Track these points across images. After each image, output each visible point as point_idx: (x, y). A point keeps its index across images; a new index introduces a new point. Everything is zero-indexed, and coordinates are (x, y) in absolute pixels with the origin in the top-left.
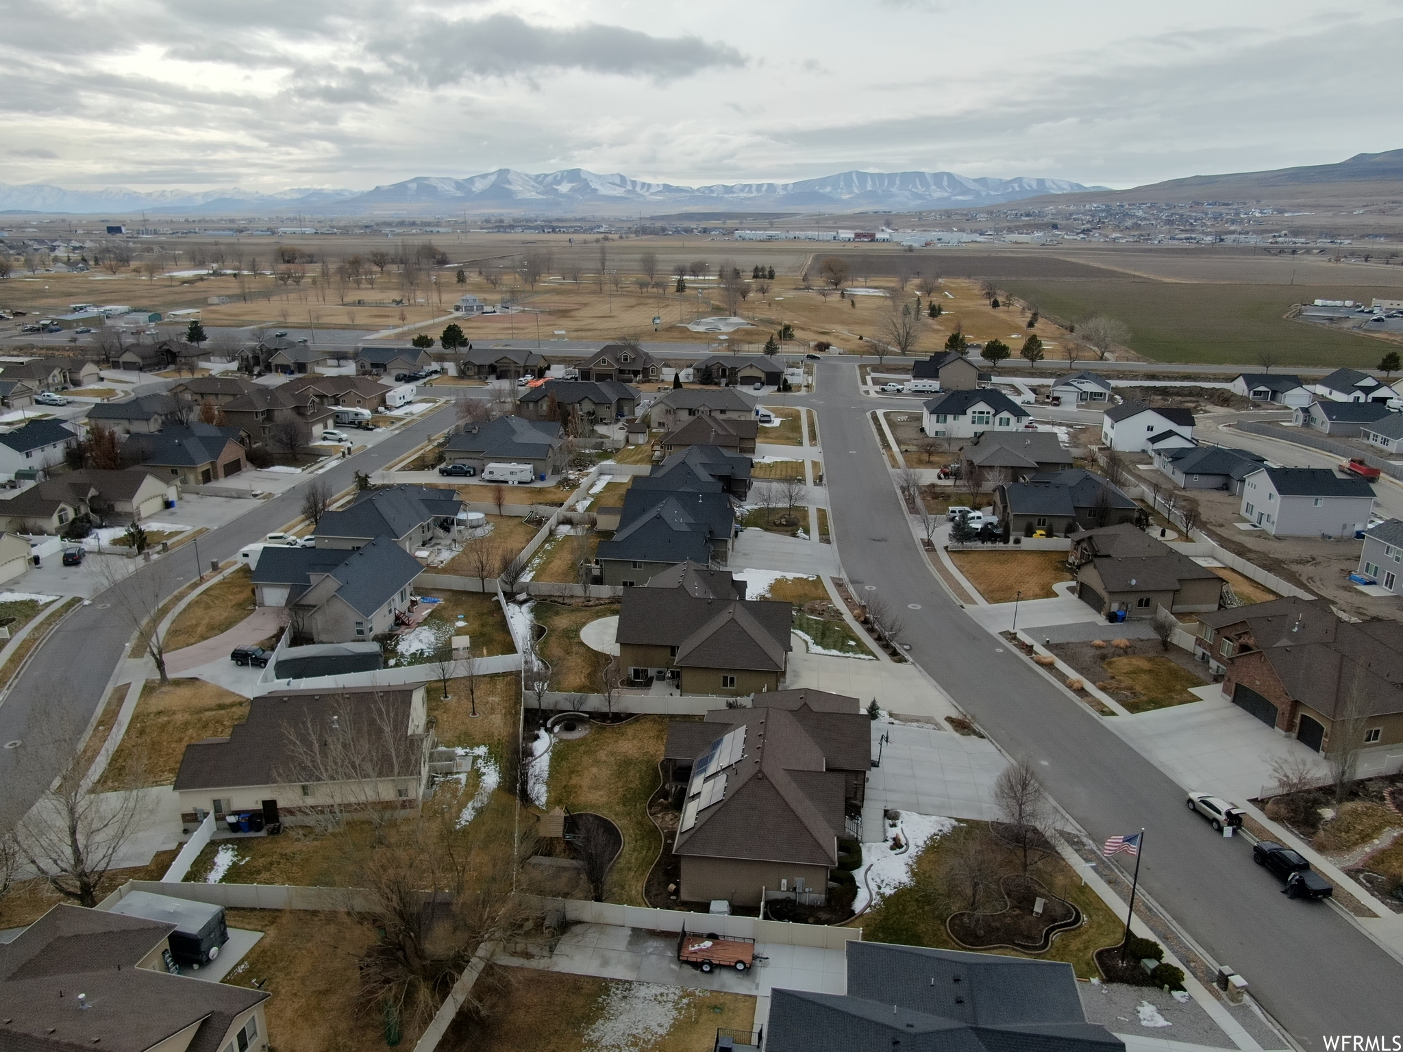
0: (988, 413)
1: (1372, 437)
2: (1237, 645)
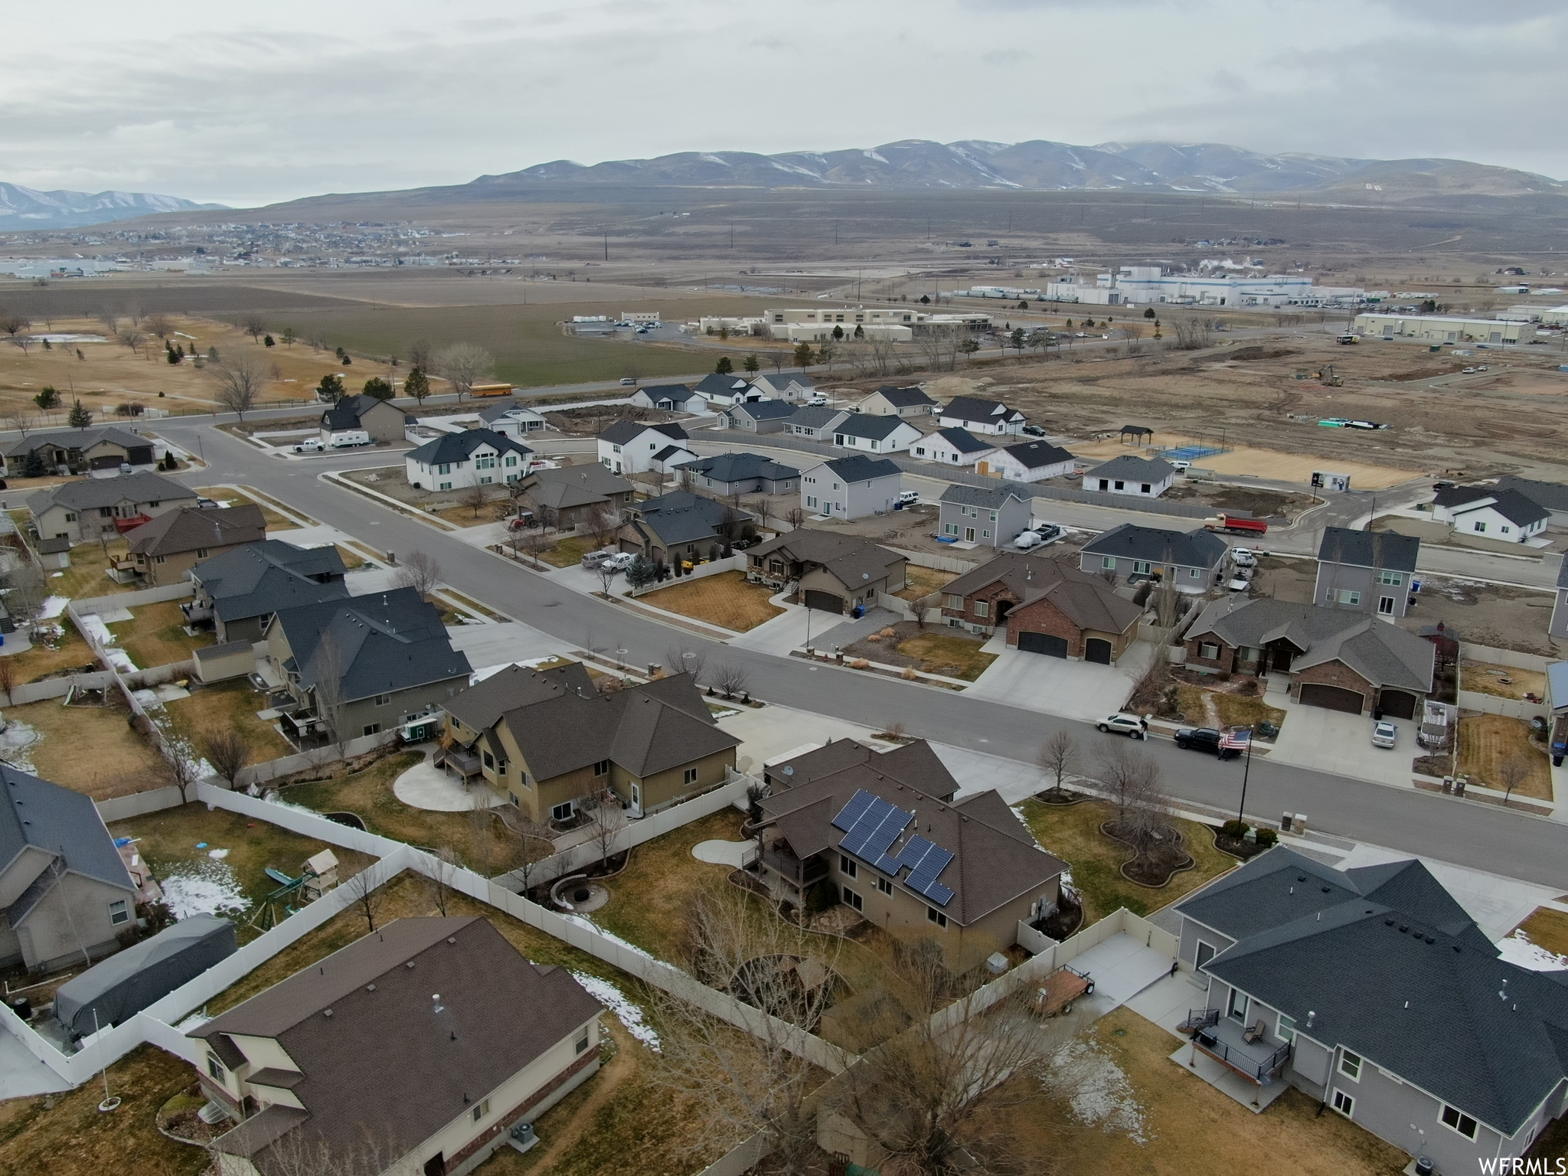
0: (492, 454)
1: (794, 430)
2: (994, 603)
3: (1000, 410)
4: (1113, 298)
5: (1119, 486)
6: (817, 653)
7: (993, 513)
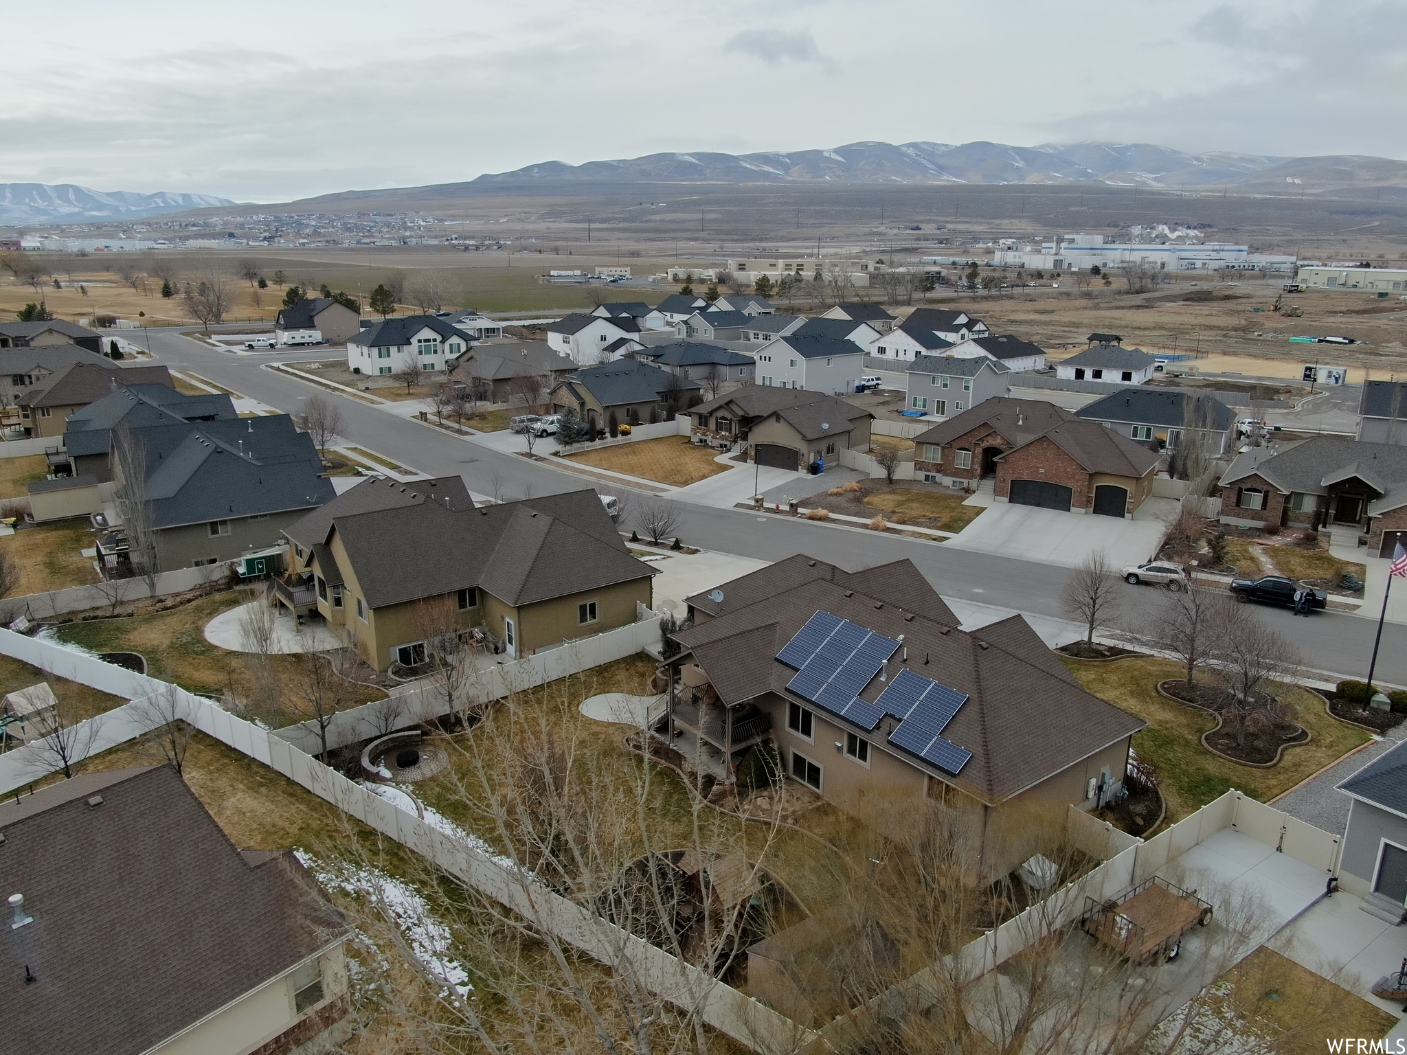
0: (435, 340)
1: (752, 336)
2: (979, 450)
3: (962, 319)
4: (1058, 263)
5: (1097, 374)
6: (766, 505)
7: (967, 381)
